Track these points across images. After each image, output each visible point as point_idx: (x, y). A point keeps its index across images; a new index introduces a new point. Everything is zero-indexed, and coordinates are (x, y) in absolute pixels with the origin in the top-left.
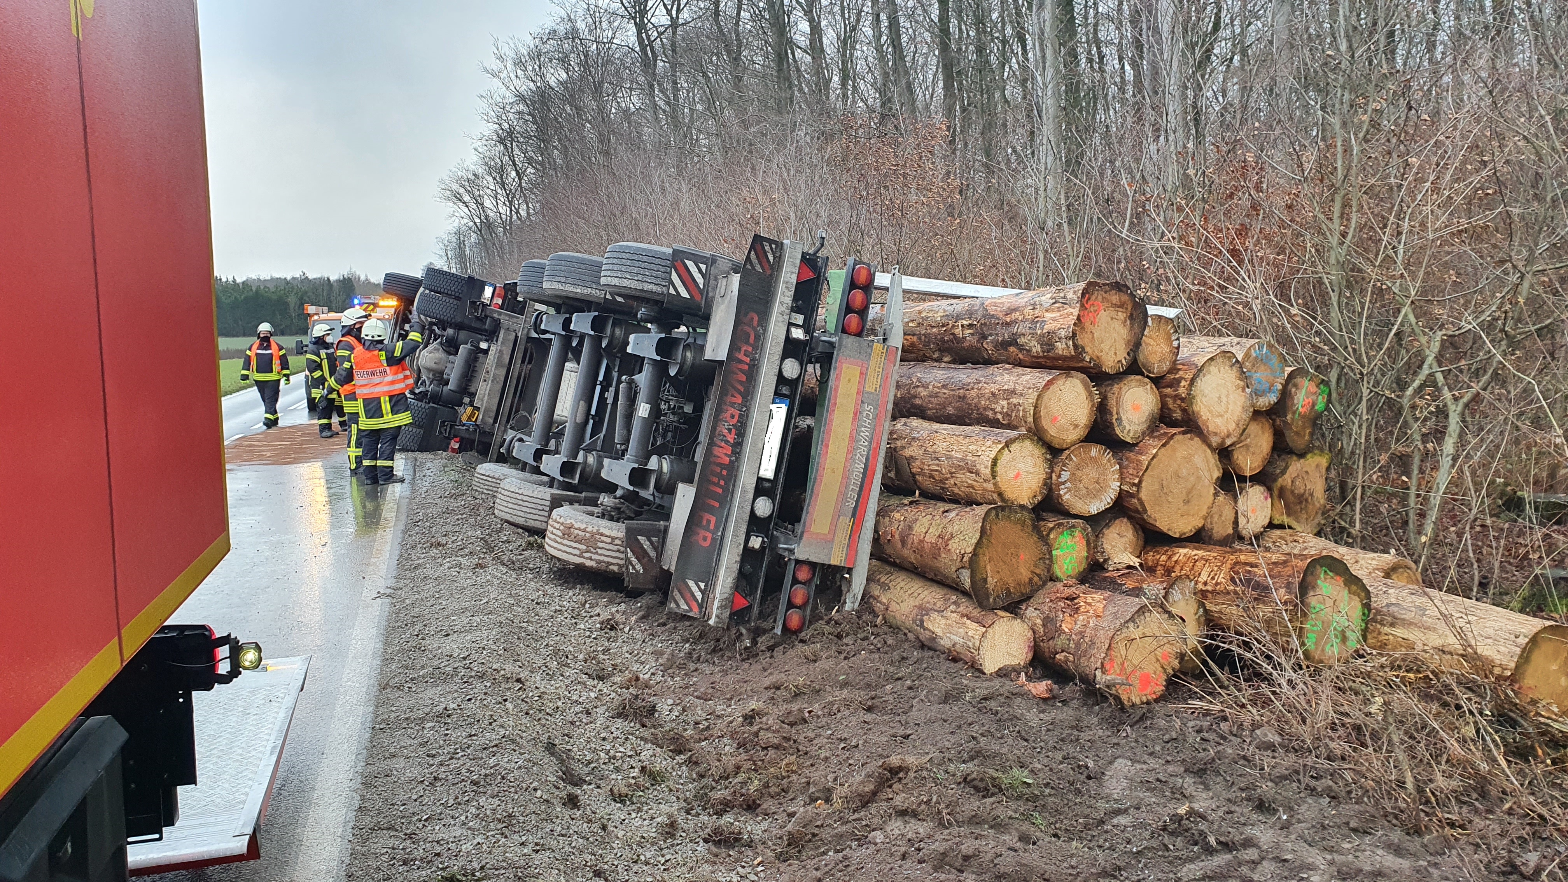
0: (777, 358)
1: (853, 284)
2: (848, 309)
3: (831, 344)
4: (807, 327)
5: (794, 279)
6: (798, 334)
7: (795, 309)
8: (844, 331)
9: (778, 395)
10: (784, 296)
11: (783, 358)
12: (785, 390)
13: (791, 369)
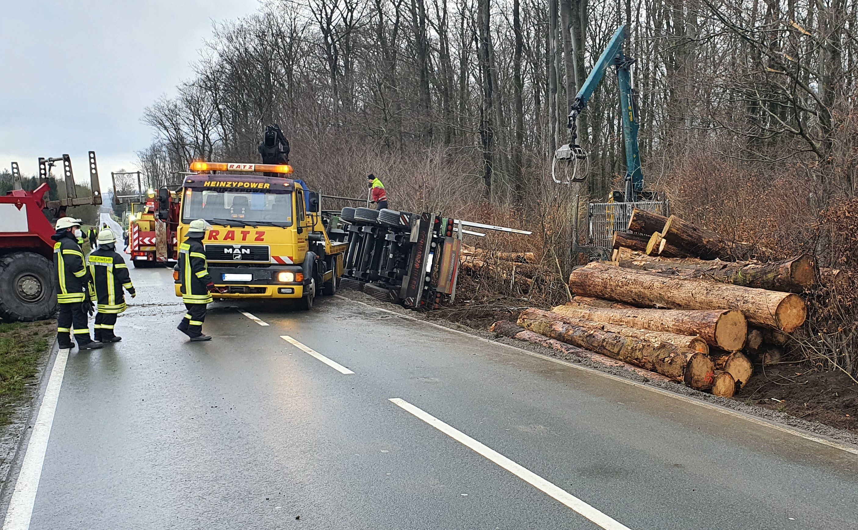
0: (430, 242)
1: (448, 224)
2: (447, 230)
3: (444, 239)
4: (437, 235)
5: (434, 223)
6: (435, 236)
7: (434, 230)
8: (447, 236)
9: (431, 252)
10: (431, 227)
11: (432, 242)
12: (433, 250)
13: (434, 245)
